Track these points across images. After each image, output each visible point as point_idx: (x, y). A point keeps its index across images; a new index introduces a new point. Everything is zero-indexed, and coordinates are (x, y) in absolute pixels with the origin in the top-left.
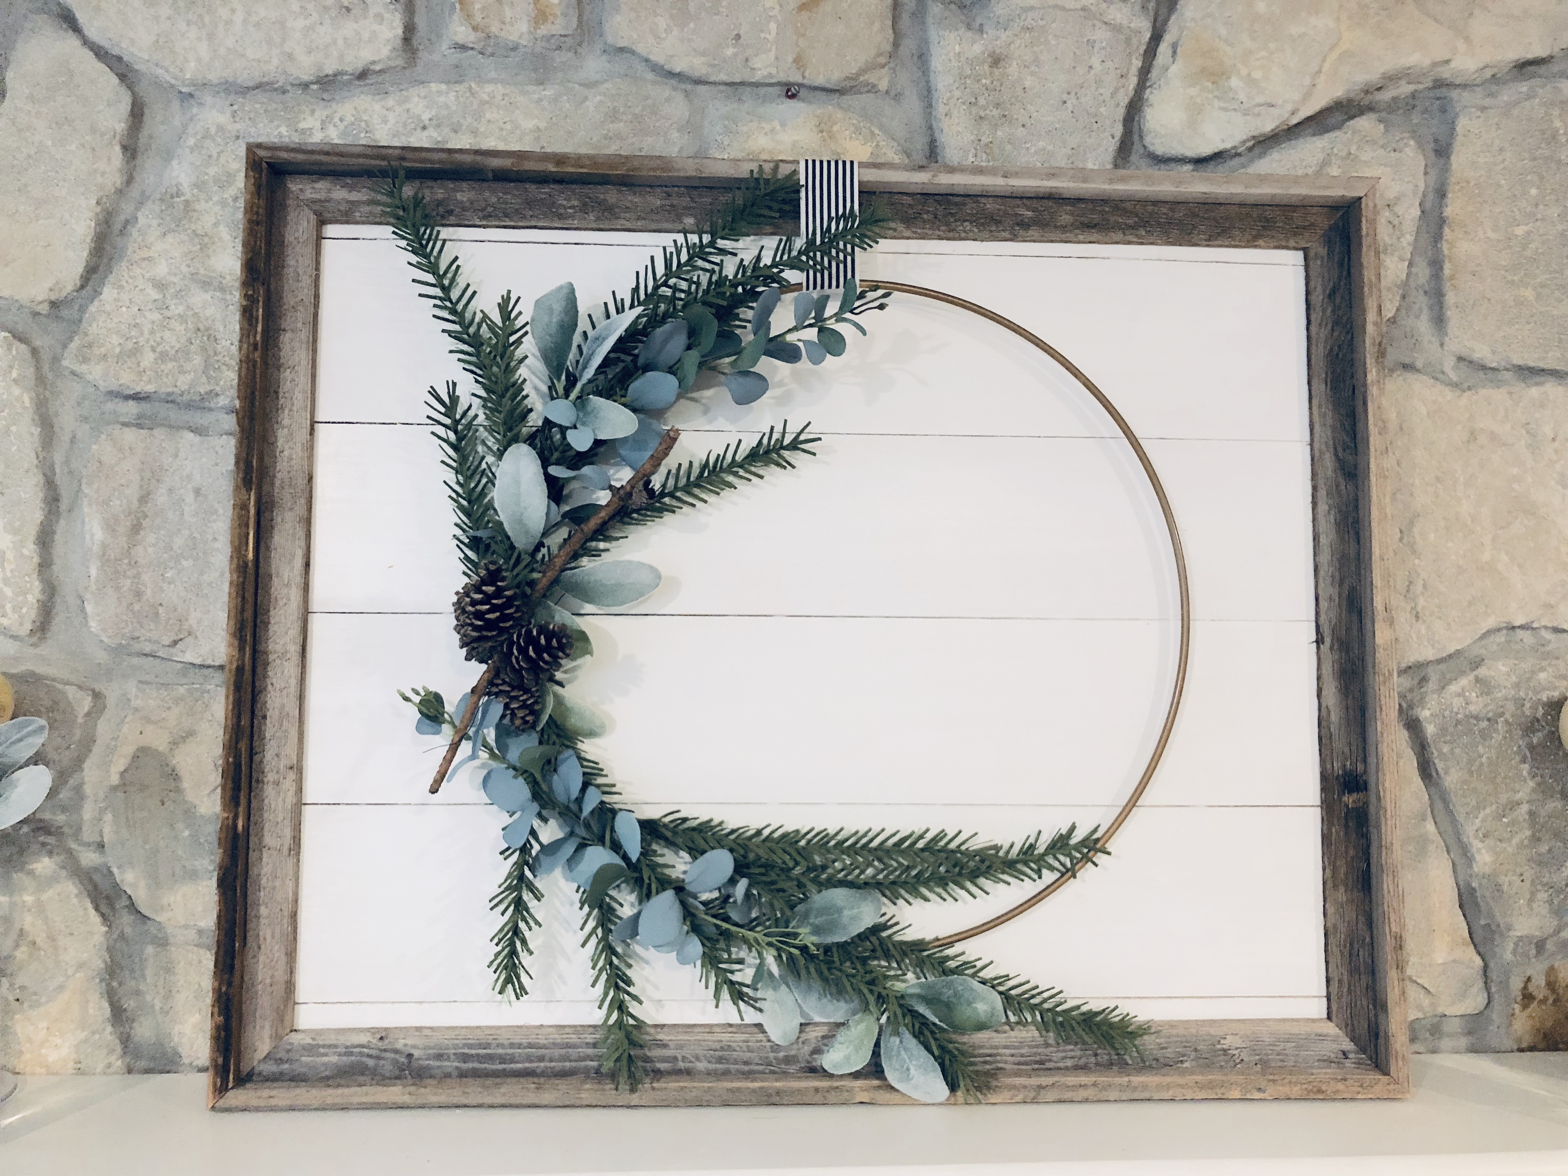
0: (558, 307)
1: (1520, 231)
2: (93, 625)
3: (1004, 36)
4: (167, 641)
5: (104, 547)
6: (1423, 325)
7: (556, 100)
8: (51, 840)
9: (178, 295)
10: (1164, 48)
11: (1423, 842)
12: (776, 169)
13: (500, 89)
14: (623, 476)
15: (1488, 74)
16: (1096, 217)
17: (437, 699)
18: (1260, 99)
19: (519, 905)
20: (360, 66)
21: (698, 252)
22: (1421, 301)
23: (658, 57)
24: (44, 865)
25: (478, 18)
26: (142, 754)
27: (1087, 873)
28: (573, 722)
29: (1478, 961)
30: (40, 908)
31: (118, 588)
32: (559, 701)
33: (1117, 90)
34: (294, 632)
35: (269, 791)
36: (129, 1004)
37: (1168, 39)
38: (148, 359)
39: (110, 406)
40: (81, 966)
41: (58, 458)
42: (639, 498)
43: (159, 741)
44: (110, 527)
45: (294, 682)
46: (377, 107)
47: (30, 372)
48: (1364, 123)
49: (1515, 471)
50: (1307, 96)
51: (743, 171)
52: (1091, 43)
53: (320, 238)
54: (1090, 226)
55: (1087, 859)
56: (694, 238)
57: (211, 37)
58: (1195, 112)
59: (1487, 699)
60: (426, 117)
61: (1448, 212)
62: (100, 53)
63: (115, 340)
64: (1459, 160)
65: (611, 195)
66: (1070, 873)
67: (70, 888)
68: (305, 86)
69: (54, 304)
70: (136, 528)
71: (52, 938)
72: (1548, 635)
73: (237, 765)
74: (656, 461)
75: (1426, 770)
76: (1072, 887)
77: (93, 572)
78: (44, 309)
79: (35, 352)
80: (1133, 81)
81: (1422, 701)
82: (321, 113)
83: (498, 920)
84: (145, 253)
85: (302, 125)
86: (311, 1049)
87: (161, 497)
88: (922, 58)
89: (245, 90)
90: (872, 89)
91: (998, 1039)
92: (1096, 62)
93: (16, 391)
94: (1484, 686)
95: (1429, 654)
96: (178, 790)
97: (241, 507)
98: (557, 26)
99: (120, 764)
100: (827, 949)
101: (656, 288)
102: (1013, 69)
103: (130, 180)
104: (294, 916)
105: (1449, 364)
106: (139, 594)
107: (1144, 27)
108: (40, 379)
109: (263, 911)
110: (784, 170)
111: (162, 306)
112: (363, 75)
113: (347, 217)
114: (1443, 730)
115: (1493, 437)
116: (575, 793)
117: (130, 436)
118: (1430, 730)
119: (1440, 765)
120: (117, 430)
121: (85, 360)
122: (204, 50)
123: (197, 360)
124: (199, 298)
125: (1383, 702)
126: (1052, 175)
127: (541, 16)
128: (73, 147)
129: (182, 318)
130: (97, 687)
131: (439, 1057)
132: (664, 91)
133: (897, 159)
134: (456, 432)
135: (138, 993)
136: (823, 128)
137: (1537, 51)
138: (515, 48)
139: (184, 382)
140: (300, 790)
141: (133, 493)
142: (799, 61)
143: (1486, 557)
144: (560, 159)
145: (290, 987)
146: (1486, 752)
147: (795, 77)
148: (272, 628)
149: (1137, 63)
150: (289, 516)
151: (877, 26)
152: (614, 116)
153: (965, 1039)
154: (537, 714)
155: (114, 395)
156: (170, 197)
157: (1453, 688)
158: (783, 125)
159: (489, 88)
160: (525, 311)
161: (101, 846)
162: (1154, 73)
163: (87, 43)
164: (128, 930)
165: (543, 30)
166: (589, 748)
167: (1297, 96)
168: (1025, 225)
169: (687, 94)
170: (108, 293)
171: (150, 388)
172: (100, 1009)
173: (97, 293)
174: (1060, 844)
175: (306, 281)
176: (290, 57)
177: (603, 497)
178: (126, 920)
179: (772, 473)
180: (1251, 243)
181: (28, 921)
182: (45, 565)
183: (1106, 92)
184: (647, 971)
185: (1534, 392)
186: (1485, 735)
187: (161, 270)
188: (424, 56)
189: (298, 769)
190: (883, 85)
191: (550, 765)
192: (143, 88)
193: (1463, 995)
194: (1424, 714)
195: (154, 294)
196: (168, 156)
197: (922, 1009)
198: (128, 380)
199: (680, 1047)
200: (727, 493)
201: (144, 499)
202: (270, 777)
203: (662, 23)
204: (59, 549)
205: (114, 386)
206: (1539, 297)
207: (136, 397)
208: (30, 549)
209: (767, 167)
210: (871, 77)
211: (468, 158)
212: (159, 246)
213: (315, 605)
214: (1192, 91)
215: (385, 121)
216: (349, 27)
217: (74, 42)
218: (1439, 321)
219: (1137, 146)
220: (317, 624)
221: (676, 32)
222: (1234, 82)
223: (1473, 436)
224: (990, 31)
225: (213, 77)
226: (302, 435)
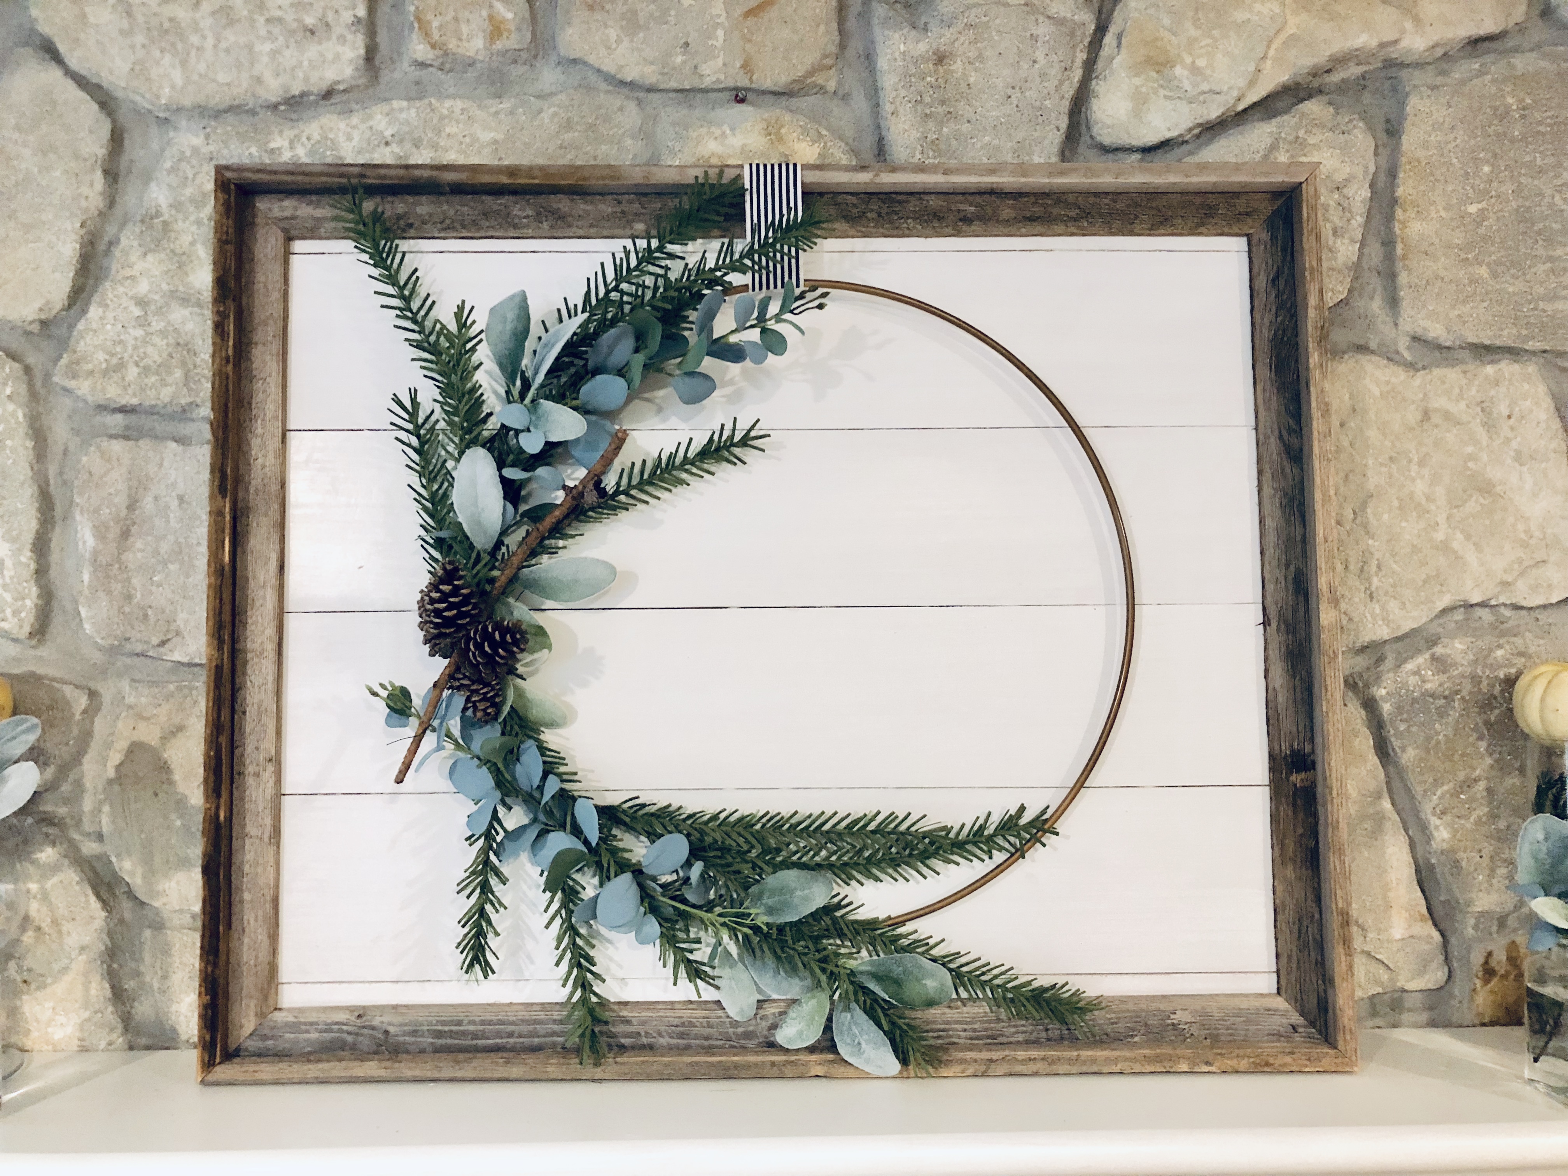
0: (511, 315)
1: (1473, 209)
2: (87, 627)
3: (948, 34)
4: (155, 641)
5: (96, 553)
6: (1376, 306)
7: (512, 113)
8: (51, 830)
9: (159, 311)
10: (1109, 39)
11: (1379, 819)
12: (721, 174)
13: (459, 104)
14: (576, 475)
15: (1439, 52)
16: (1037, 210)
17: (405, 693)
18: (1205, 87)
19: (485, 887)
20: (324, 86)
21: (648, 257)
22: (1375, 283)
23: (609, 66)
24: (47, 854)
25: (436, 36)
26: (135, 749)
27: (1036, 854)
28: (534, 714)
29: (1436, 935)
30: (45, 897)
31: (109, 592)
32: (520, 694)
33: (1061, 83)
34: (270, 631)
35: (250, 781)
36: (130, 985)
37: (1113, 30)
38: (132, 372)
39: (99, 419)
40: (83, 949)
41: (52, 470)
42: (591, 497)
43: (149, 734)
44: (100, 532)
45: (271, 678)
46: (342, 125)
47: (23, 389)
48: (1313, 107)
49: (1470, 449)
50: (1252, 83)
51: (688, 177)
52: (1034, 38)
53: (287, 254)
54: (1032, 219)
55: (1035, 840)
56: (642, 243)
57: (184, 63)
58: (1140, 101)
59: (1443, 677)
60: (388, 133)
61: (1400, 192)
62: (81, 81)
63: (101, 356)
64: (1410, 141)
65: (562, 203)
66: (1019, 853)
67: (71, 876)
68: (275, 107)
69: (44, 323)
70: (125, 534)
71: (55, 922)
72: (1507, 613)
73: (218, 757)
74: (607, 461)
75: (1383, 749)
76: (1021, 868)
77: (86, 577)
78: (35, 328)
79: (28, 370)
80: (1077, 74)
81: (1378, 678)
82: (289, 133)
83: (466, 904)
84: (128, 272)
85: (272, 145)
86: (294, 1027)
87: (148, 504)
88: (869, 58)
89: (218, 114)
90: (821, 90)
91: (951, 1014)
92: (1040, 55)
93: (11, 407)
94: (1441, 664)
95: (1384, 633)
96: (171, 783)
97: (217, 514)
98: (511, 41)
99: (116, 758)
100: (781, 929)
101: (608, 292)
102: (957, 66)
103: (112, 203)
104: (276, 902)
105: (1403, 344)
106: (129, 597)
107: (1087, 20)
108: (34, 395)
109: (247, 896)
110: (729, 174)
111: (142, 322)
112: (328, 94)
113: (312, 233)
114: (1399, 709)
115: (1447, 416)
116: (536, 782)
117: (117, 447)
118: (1386, 708)
119: (1396, 743)
120: (105, 443)
121: (75, 376)
122: (177, 76)
123: (178, 374)
124: (179, 315)
125: (1328, 683)
126: (992, 171)
127: (496, 30)
128: (58, 173)
129: (163, 333)
130: (92, 685)
131: (414, 1033)
132: (614, 101)
133: (845, 160)
134: (418, 437)
135: (138, 974)
136: (773, 132)
137: (1489, 27)
138: (472, 64)
139: (166, 394)
140: (278, 781)
141: (121, 500)
142: (747, 67)
143: (1440, 536)
144: (512, 171)
145: (273, 969)
146: (1442, 730)
147: (743, 82)
148: (251, 627)
149: (1081, 56)
150: (264, 520)
151: (822, 28)
152: (568, 125)
153: (914, 1014)
154: (498, 707)
155: (102, 408)
156: (149, 219)
157: (1410, 666)
158: (733, 129)
159: (448, 103)
160: (480, 320)
161: (100, 837)
162: (1100, 65)
163: (70, 73)
164: (127, 915)
165: (499, 45)
166: (550, 737)
167: (1242, 83)
168: (967, 220)
169: (639, 102)
170: (94, 312)
171: (135, 401)
172: (99, 989)
173: (84, 312)
174: (1009, 825)
175: (276, 296)
176: (259, 80)
177: (559, 497)
178: (126, 907)
179: (724, 471)
180: (1193, 231)
181: (34, 908)
182: (41, 572)
183: (1051, 85)
184: (611, 950)
185: (1490, 369)
186: (1442, 713)
187: (143, 287)
188: (386, 76)
189: (276, 761)
190: (831, 85)
191: (512, 755)
192: (124, 116)
193: (1422, 970)
194: (1380, 692)
195: (137, 312)
196: (147, 178)
197: (873, 986)
198: (113, 393)
199: (643, 1023)
200: (679, 490)
201: (132, 506)
202: (251, 769)
203: (613, 33)
204: (55, 557)
205: (100, 399)
206: (1494, 275)
207: (123, 410)
208: (27, 557)
209: (713, 172)
210: (819, 79)
211: (426, 174)
212: (140, 266)
213: (290, 605)
214: (1137, 81)
215: (349, 139)
216: (313, 50)
217: (56, 73)
218: (1393, 302)
219: (1085, 139)
220: (292, 623)
221: (626, 43)
222: (1178, 71)
223: (1426, 415)
224: (935, 30)
225: (187, 102)
226: (274, 443)
